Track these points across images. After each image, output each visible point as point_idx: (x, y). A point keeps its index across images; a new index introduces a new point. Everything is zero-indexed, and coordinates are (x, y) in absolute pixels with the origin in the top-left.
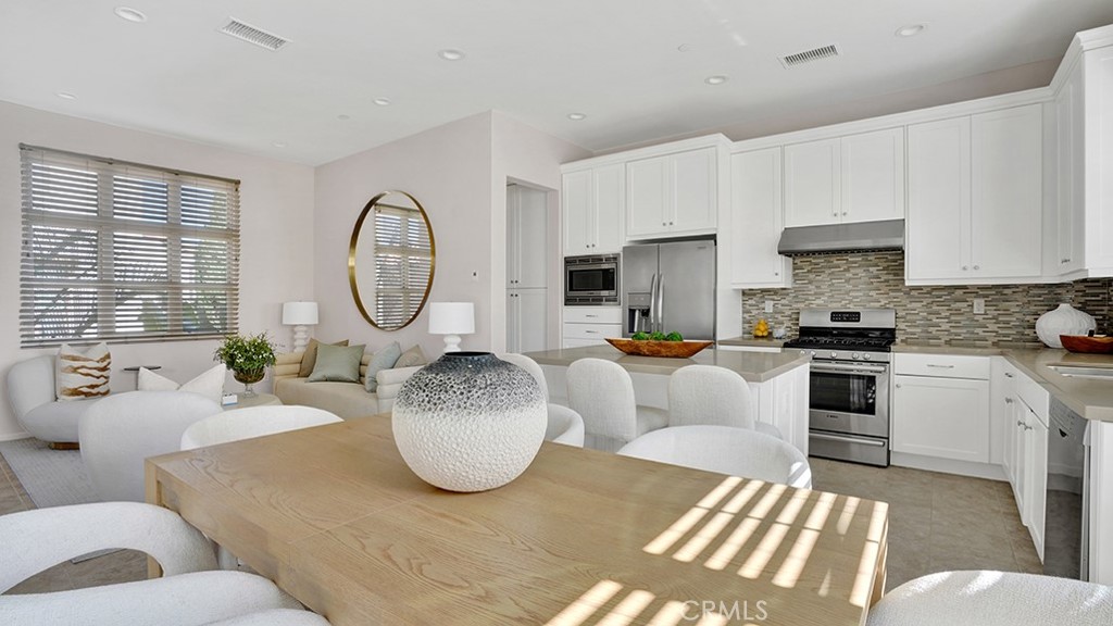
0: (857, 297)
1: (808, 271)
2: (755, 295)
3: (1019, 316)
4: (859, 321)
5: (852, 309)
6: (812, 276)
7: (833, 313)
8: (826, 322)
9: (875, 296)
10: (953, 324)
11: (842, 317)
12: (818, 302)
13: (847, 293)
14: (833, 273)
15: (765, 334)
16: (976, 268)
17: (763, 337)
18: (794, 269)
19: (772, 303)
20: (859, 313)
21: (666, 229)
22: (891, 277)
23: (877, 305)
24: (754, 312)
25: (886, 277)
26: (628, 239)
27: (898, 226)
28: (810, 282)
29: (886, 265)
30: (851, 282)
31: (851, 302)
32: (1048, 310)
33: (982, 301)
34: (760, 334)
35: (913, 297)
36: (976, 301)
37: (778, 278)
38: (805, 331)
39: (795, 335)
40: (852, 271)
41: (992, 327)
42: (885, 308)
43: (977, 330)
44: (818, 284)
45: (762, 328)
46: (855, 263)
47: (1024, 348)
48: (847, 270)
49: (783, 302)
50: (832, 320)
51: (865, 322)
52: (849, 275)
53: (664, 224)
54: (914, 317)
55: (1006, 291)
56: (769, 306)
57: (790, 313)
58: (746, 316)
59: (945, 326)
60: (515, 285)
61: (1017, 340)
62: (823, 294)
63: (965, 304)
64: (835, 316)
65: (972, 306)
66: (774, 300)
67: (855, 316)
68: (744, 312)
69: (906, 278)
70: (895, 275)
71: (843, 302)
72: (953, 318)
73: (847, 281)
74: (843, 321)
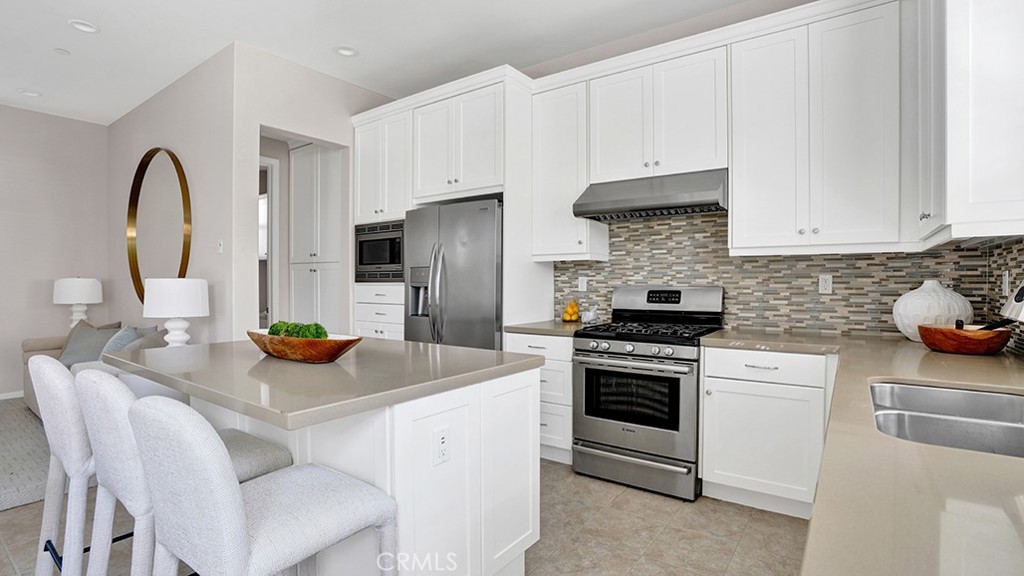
0: (679, 272)
1: (627, 240)
2: (567, 269)
3: (876, 296)
4: (678, 302)
5: (675, 286)
6: (630, 246)
7: (650, 292)
8: (640, 303)
9: (701, 270)
10: (794, 308)
11: (660, 298)
12: (637, 277)
13: (670, 267)
14: (653, 242)
15: (574, 318)
16: (815, 231)
17: (571, 321)
18: (610, 237)
19: (586, 279)
20: (679, 293)
21: (454, 187)
23: (703, 281)
24: (567, 291)
25: (714, 246)
26: (415, 202)
27: (721, 176)
28: (628, 253)
29: (713, 230)
30: (675, 253)
31: (674, 277)
32: (911, 289)
33: (829, 277)
34: (568, 318)
35: (746, 271)
36: (822, 277)
37: (584, 248)
38: (619, 315)
39: (605, 318)
40: (676, 238)
41: (843, 311)
42: (711, 287)
43: (824, 315)
44: (637, 255)
45: (570, 310)
46: (679, 228)
47: (881, 339)
48: (669, 238)
49: (598, 278)
50: (649, 301)
51: (688, 304)
52: (672, 244)
53: (449, 182)
54: (747, 298)
55: (860, 263)
56: (582, 284)
57: (605, 292)
58: (558, 295)
59: (784, 310)
60: (314, 259)
61: (873, 329)
62: (642, 268)
63: (808, 281)
64: (654, 296)
65: (817, 283)
66: (587, 275)
67: (674, 296)
68: (555, 291)
69: (729, 246)
70: (720, 243)
71: (666, 278)
72: (794, 299)
73: (670, 252)
74: (660, 302)
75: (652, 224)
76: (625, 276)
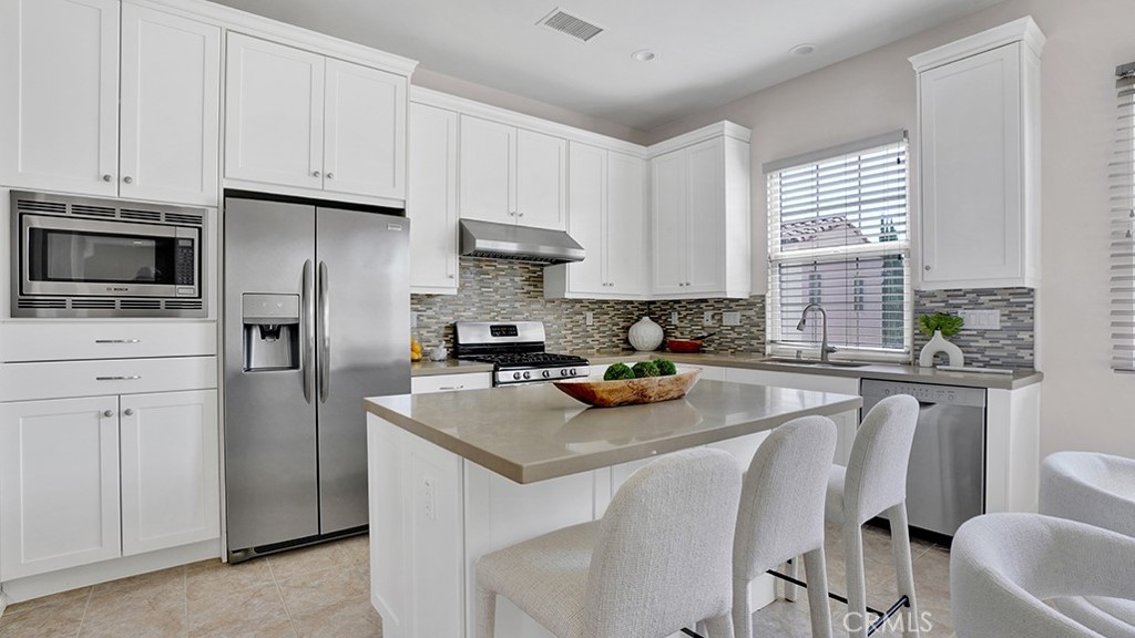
3: (611, 327)
4: (516, 335)
5: (507, 321)
7: (491, 327)
10: (574, 336)
11: (507, 331)
12: (468, 313)
13: (496, 304)
14: (482, 280)
15: (419, 357)
19: (416, 314)
20: (514, 327)
22: (532, 288)
23: (521, 317)
25: (528, 288)
26: (227, 185)
29: (528, 275)
30: (499, 292)
33: (591, 314)
34: (416, 356)
36: (587, 314)
37: (453, 282)
40: (500, 279)
41: (596, 336)
43: (588, 340)
45: (417, 349)
46: (503, 270)
48: (496, 277)
49: (429, 313)
50: (493, 335)
51: (522, 336)
52: (497, 284)
53: (315, 174)
55: (603, 306)
57: (436, 327)
59: (570, 338)
61: (609, 347)
63: (581, 317)
64: (496, 330)
65: (585, 318)
66: (418, 310)
67: (511, 330)
70: (535, 286)
71: (492, 314)
72: (574, 330)
73: (496, 290)
74: (502, 335)
75: (482, 264)
76: (457, 311)
